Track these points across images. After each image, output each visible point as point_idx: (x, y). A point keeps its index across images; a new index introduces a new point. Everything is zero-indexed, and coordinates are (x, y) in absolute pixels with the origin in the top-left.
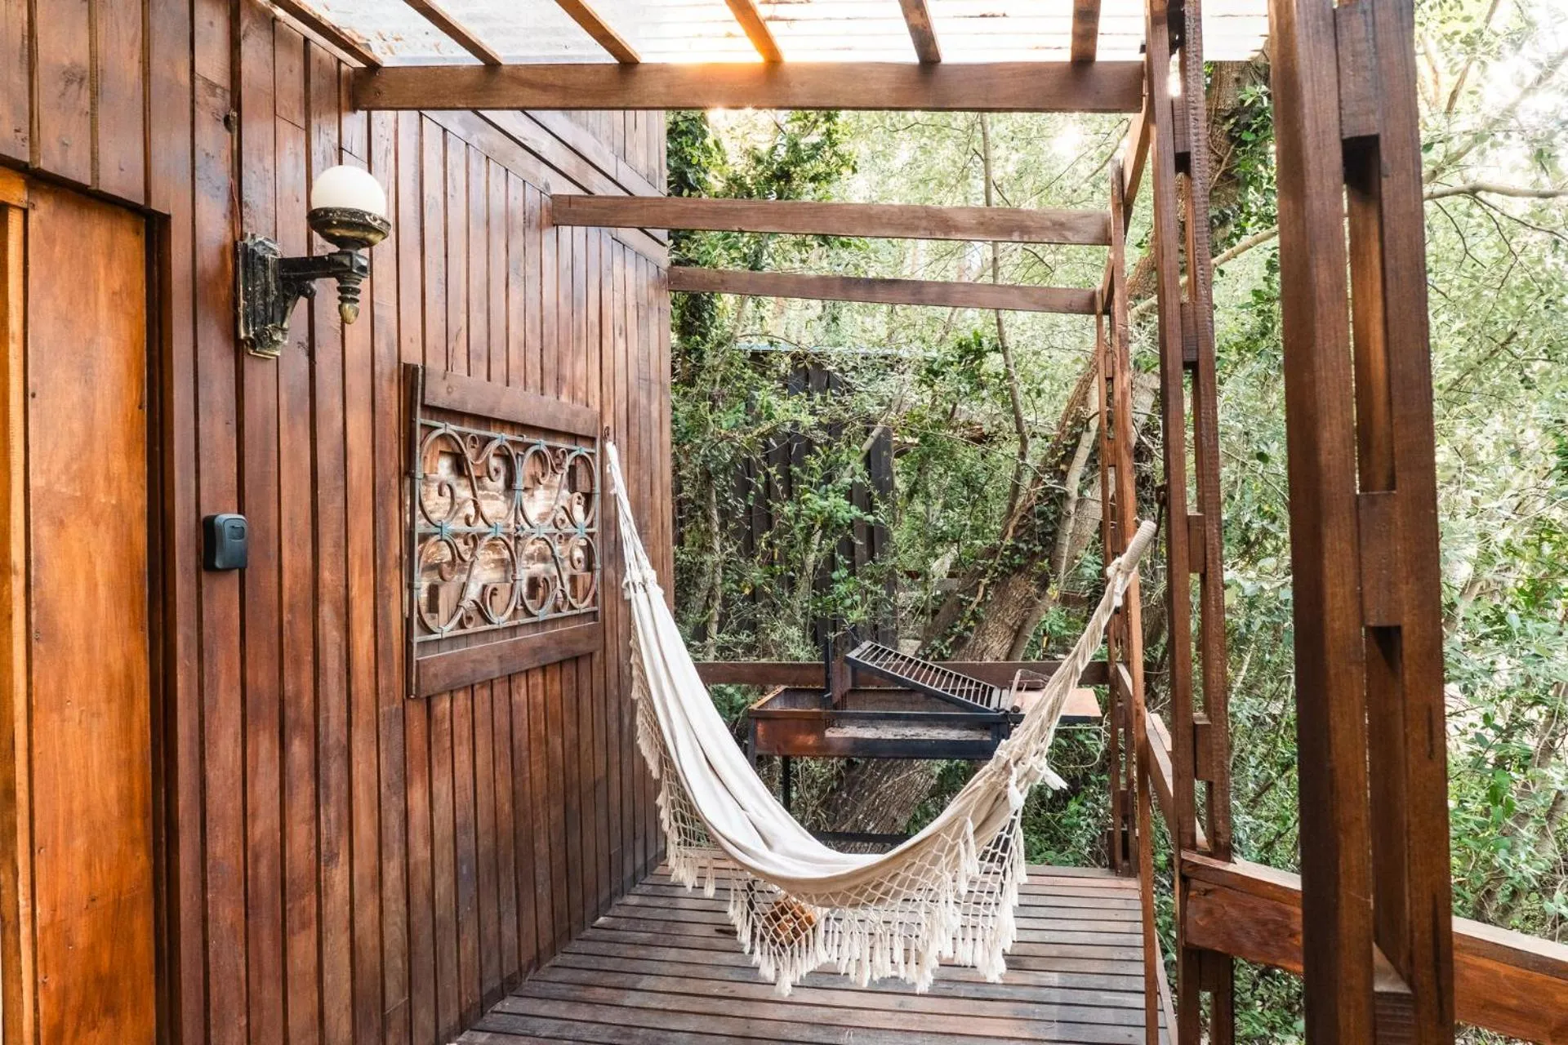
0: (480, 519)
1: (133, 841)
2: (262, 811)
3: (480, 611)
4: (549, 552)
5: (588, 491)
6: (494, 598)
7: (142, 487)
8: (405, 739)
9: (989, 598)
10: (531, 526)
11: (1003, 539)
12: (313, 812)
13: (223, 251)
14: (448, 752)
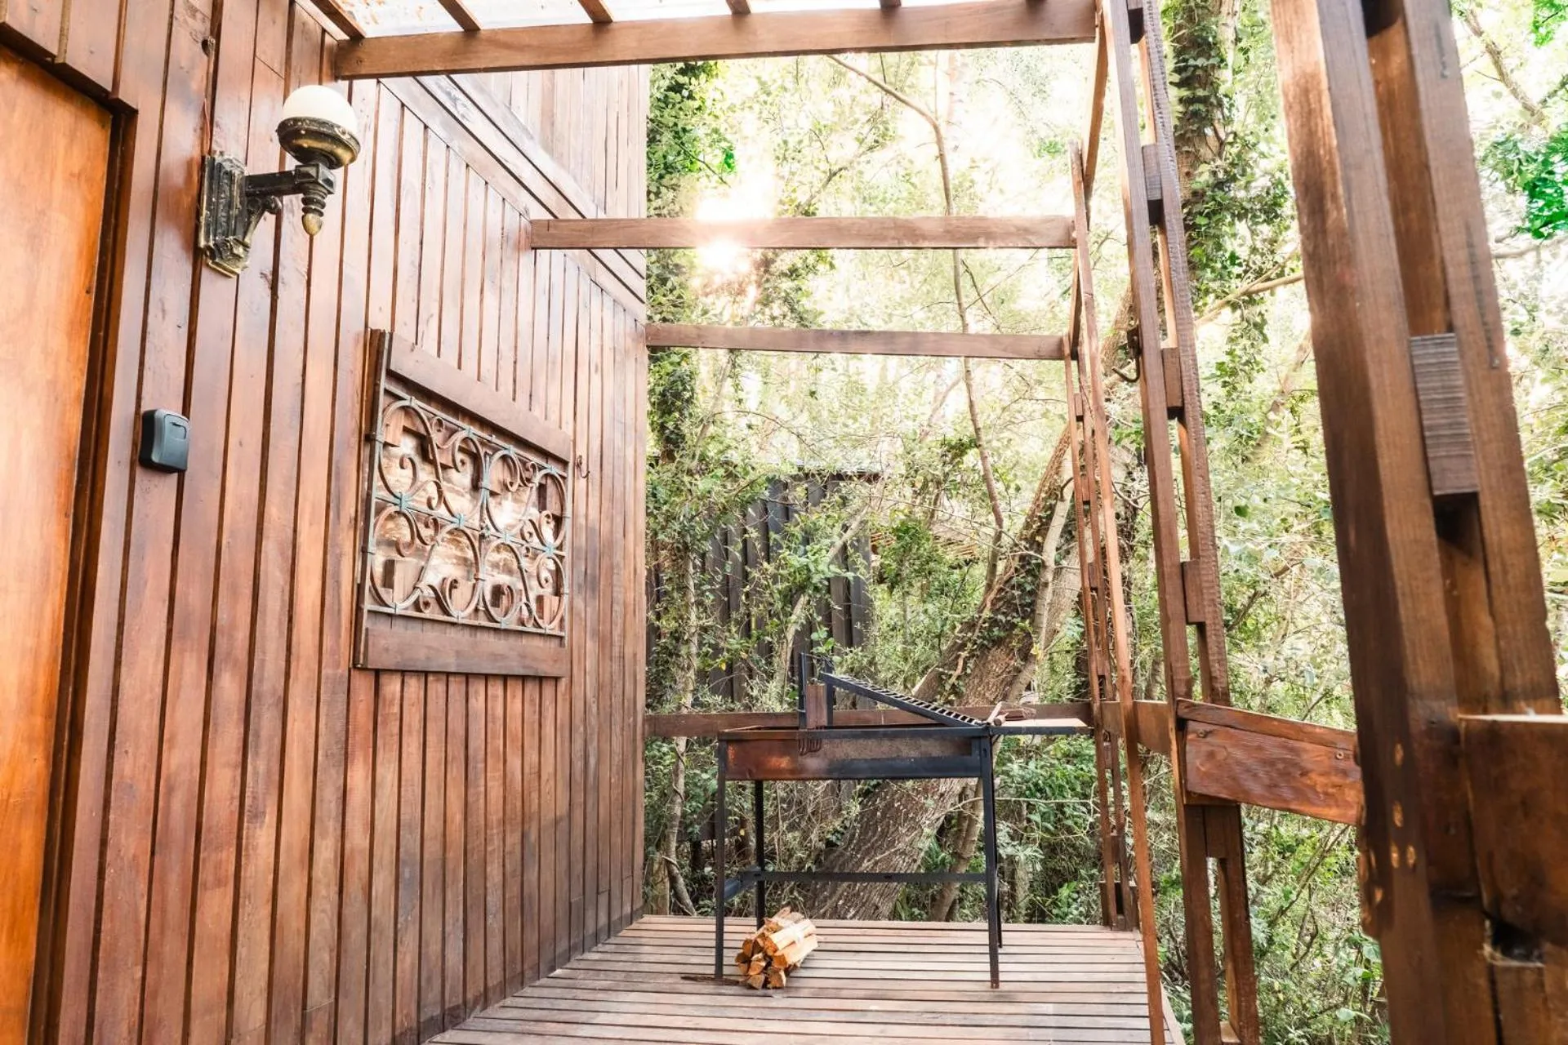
0: (443, 506)
1: (30, 740)
2: (180, 738)
3: (438, 599)
4: (515, 566)
5: (558, 513)
6: (454, 591)
7: (81, 370)
8: (348, 710)
9: (969, 671)
10: (497, 530)
11: (981, 612)
12: (240, 758)
13: (189, 163)
14: (396, 738)
